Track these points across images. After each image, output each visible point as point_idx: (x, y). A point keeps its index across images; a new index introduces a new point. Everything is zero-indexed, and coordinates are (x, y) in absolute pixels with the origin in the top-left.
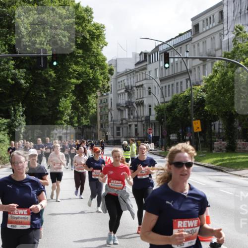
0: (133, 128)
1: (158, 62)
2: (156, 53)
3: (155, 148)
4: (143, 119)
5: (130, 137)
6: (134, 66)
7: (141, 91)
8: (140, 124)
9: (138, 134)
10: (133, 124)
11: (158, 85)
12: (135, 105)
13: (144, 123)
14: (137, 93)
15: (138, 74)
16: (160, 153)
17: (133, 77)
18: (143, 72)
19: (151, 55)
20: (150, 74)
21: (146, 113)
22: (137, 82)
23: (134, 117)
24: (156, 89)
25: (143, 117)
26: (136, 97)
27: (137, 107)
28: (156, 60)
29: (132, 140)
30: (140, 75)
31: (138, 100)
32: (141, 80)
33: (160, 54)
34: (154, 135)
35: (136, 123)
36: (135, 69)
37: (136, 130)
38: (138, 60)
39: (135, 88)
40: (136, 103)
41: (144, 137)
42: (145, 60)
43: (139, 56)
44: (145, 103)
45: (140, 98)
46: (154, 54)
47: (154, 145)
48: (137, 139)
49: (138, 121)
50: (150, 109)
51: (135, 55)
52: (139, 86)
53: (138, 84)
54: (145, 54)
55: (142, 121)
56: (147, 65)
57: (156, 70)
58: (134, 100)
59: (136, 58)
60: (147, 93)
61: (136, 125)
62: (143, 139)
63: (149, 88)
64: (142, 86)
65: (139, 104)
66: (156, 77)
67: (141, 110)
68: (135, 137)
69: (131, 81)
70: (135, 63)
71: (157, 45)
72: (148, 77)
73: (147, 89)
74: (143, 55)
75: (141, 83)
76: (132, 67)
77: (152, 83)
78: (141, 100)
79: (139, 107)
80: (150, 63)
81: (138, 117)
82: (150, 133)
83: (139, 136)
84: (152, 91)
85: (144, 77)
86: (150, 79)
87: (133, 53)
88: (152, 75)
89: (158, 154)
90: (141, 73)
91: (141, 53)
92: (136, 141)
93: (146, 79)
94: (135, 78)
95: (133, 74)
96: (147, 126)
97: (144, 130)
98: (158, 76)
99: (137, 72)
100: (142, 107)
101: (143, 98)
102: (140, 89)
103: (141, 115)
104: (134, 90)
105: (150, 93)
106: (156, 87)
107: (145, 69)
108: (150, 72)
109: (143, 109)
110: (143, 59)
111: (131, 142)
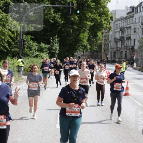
0: (124, 53)
1: (141, 13)
2: (140, 7)
3: (137, 66)
4: (130, 48)
5: (121, 59)
6: (126, 15)
7: (130, 30)
8: (128, 51)
9: (127, 57)
10: (124, 51)
11: (140, 27)
12: (125, 39)
13: (130, 50)
14: (127, 31)
15: (128, 20)
16: (140, 69)
17: (125, 22)
18: (132, 19)
19: (137, 8)
20: (135, 20)
21: (132, 44)
22: (128, 25)
23: (124, 47)
24: (139, 29)
25: (130, 46)
26: (126, 34)
27: (127, 40)
28: (140, 11)
29: (123, 60)
30: (129, 20)
31: (127, 36)
32: (130, 23)
33: (142, 8)
34: (136, 58)
35: (126, 50)
36: (127, 17)
37: (125, 54)
38: (129, 11)
39: (126, 29)
40: (126, 38)
41: (130, 59)
42: (133, 11)
43: (129, 9)
44: (132, 38)
45: (129, 35)
46: (138, 8)
47: (136, 64)
48: (126, 60)
49: (127, 49)
50: (135, 42)
51: (127, 8)
52: (128, 28)
53: (128, 26)
54: (133, 7)
55: (129, 49)
56: (134, 14)
57: (139, 17)
58: (125, 36)
59: (127, 10)
60: (133, 32)
61: (125, 52)
62: (129, 60)
63: (135, 29)
64: (130, 27)
65: (128, 39)
66: (139, 22)
67: (129, 42)
68: (125, 59)
69: (124, 24)
70: (127, 13)
71: (141, 2)
72: (134, 22)
73: (133, 29)
74: (132, 8)
75: (129, 26)
76: (125, 15)
77: (137, 26)
78: (129, 36)
79: (128, 40)
80: (136, 13)
81: (127, 47)
82: (134, 57)
83: (127, 58)
84: (137, 30)
85: (132, 22)
86: (135, 23)
87: (126, 7)
88: (137, 21)
89: (138, 69)
90: (130, 20)
91: (131, 7)
92: (125, 61)
93: (133, 23)
94: (126, 22)
95: (125, 20)
96: (132, 52)
97: (130, 55)
98: (140, 21)
99: (128, 19)
100: (130, 40)
101: (130, 35)
102: (129, 29)
103: (129, 45)
104: (125, 30)
105: (135, 32)
106: (139, 28)
107: (133, 17)
108: (135, 19)
109: (130, 42)
110: (132, 11)
111: (122, 61)
